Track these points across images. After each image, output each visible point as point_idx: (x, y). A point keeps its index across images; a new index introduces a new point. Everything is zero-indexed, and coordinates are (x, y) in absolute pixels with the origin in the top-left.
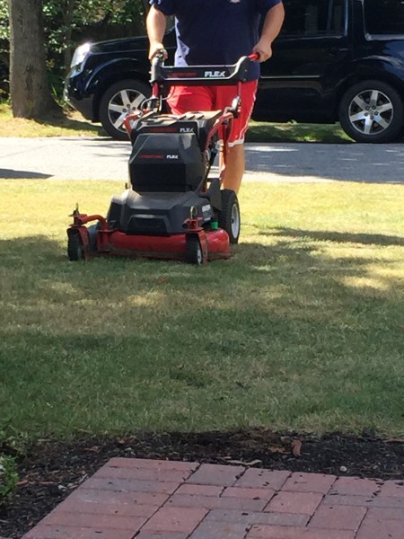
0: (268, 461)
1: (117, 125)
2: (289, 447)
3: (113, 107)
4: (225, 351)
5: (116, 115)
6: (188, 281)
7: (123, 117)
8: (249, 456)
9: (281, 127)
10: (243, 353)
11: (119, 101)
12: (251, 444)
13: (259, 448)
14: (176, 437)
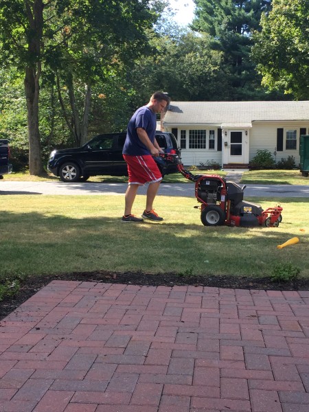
0: (105, 280)
1: (65, 177)
2: (112, 276)
3: (64, 171)
4: (95, 247)
5: (65, 174)
6: (85, 226)
7: (67, 175)
8: (99, 279)
9: (120, 178)
10: (101, 248)
11: (66, 169)
12: (100, 275)
13: (102, 276)
14: (75, 274)
